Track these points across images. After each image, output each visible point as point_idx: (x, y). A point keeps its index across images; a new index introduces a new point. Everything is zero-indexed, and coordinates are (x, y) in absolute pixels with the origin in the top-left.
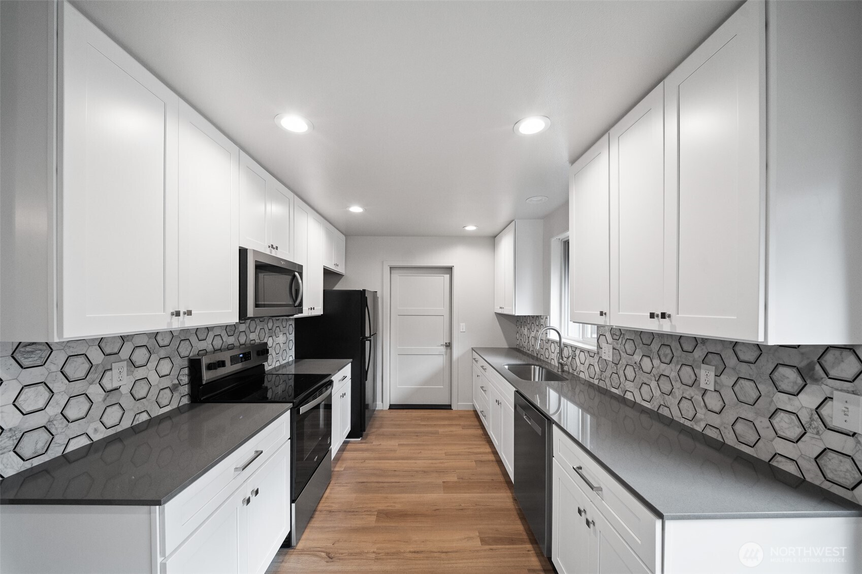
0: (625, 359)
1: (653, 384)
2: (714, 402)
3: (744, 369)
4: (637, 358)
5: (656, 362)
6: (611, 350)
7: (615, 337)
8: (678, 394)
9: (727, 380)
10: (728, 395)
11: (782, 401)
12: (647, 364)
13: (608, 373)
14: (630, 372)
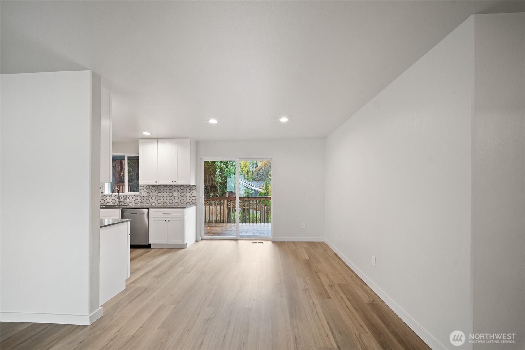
0: (151, 194)
1: (162, 199)
2: (176, 198)
3: (182, 191)
4: (156, 193)
5: (162, 193)
6: (146, 193)
7: (148, 189)
8: (168, 199)
9: (179, 193)
10: (179, 196)
11: (187, 194)
12: (159, 194)
13: (145, 200)
14: (154, 198)
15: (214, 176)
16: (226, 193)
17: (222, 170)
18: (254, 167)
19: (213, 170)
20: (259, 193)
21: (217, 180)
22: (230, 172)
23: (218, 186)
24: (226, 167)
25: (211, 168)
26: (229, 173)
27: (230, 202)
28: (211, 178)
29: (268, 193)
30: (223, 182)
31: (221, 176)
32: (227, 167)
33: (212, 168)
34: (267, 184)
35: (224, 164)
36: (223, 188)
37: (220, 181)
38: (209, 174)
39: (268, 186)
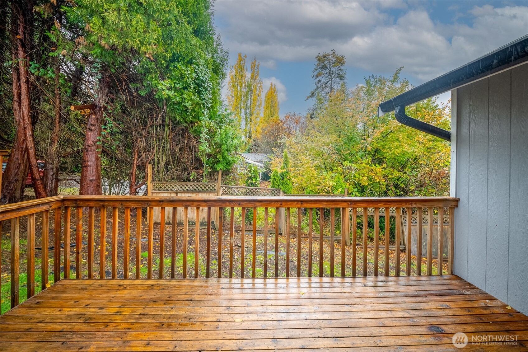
15: (198, 142)
16: (218, 171)
17: (212, 132)
18: (247, 137)
19: (195, 131)
20: (274, 173)
21: (201, 148)
22: (226, 135)
23: (204, 159)
24: (218, 127)
25: (192, 126)
26: (225, 138)
27: (224, 188)
28: (193, 146)
29: (287, 173)
30: (214, 152)
31: (209, 141)
32: (220, 128)
33: (194, 128)
34: (287, 157)
35: (215, 122)
36: (214, 163)
37: (209, 150)
38: (189, 139)
39: (288, 161)
